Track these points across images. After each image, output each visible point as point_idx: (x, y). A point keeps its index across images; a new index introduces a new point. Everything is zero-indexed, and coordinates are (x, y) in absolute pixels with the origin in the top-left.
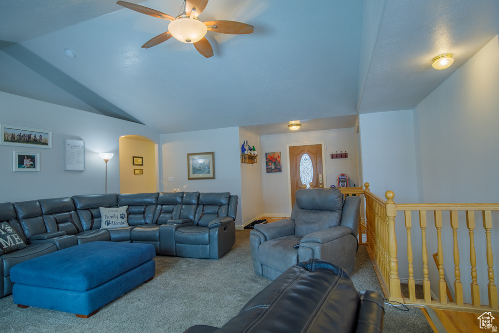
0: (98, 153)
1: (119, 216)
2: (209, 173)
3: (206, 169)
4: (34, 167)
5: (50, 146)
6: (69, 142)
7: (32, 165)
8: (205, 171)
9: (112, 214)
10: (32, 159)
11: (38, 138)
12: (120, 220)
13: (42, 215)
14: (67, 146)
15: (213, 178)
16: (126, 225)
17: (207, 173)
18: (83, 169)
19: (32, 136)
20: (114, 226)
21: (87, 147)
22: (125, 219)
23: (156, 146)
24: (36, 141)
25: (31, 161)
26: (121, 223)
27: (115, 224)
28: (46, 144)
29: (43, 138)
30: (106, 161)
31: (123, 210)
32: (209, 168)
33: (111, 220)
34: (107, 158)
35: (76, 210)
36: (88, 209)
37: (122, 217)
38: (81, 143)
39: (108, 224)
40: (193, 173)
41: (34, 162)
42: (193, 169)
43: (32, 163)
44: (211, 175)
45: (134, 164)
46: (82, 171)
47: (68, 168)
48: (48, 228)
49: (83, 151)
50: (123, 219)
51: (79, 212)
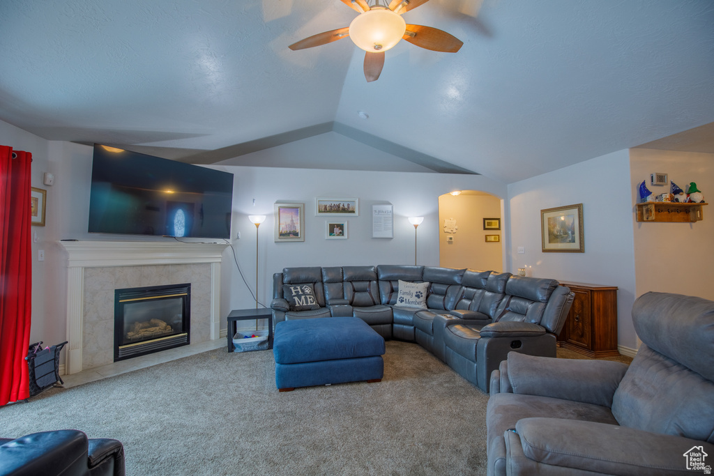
0: (407, 218)
1: (415, 294)
2: (574, 242)
3: (568, 235)
4: (343, 235)
5: (357, 213)
6: (375, 207)
7: (340, 233)
8: (567, 238)
9: (407, 290)
10: (341, 227)
11: (346, 207)
12: (414, 299)
13: (343, 281)
14: (374, 212)
15: (581, 250)
16: (423, 306)
17: (570, 242)
18: (391, 236)
19: (341, 206)
20: (408, 305)
21: (395, 211)
22: (423, 299)
23: (502, 201)
24: (344, 210)
25: (340, 229)
26: (415, 303)
27: (409, 302)
28: (353, 212)
29: (350, 206)
30: (416, 226)
31: (422, 287)
32: (573, 233)
33: (406, 297)
34: (416, 223)
35: (378, 280)
36: (390, 281)
37: (418, 296)
38: (389, 208)
39: (402, 301)
40: (550, 242)
41: (343, 230)
42: (549, 235)
43: (341, 231)
44: (576, 246)
45: (485, 229)
46: (392, 238)
47: (374, 236)
48: (345, 294)
49: (391, 216)
50: (419, 298)
51: (380, 283)
